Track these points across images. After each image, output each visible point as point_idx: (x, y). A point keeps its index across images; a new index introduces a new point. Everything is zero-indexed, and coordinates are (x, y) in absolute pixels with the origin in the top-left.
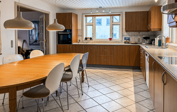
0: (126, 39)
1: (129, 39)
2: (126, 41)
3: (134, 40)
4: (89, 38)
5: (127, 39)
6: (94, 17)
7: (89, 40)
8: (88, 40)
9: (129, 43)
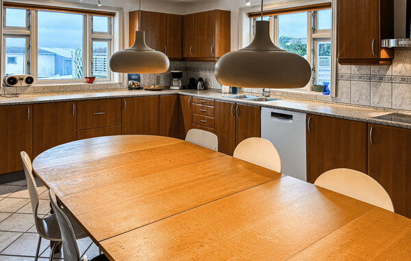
0: (132, 80)
1: (138, 80)
2: (134, 84)
3: (147, 81)
4: (25, 78)
5: (135, 80)
6: (33, 12)
7: (24, 84)
8: (18, 84)
9: (139, 88)
